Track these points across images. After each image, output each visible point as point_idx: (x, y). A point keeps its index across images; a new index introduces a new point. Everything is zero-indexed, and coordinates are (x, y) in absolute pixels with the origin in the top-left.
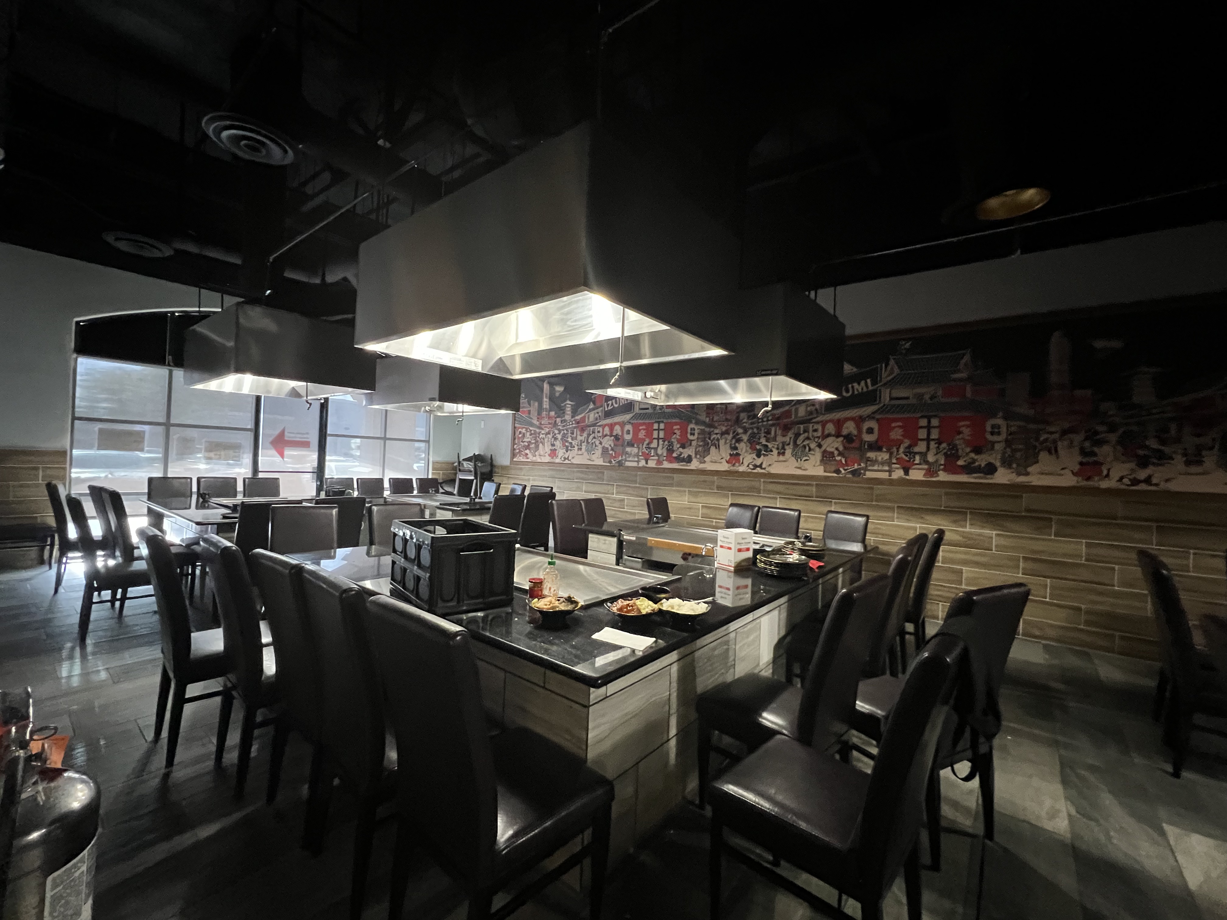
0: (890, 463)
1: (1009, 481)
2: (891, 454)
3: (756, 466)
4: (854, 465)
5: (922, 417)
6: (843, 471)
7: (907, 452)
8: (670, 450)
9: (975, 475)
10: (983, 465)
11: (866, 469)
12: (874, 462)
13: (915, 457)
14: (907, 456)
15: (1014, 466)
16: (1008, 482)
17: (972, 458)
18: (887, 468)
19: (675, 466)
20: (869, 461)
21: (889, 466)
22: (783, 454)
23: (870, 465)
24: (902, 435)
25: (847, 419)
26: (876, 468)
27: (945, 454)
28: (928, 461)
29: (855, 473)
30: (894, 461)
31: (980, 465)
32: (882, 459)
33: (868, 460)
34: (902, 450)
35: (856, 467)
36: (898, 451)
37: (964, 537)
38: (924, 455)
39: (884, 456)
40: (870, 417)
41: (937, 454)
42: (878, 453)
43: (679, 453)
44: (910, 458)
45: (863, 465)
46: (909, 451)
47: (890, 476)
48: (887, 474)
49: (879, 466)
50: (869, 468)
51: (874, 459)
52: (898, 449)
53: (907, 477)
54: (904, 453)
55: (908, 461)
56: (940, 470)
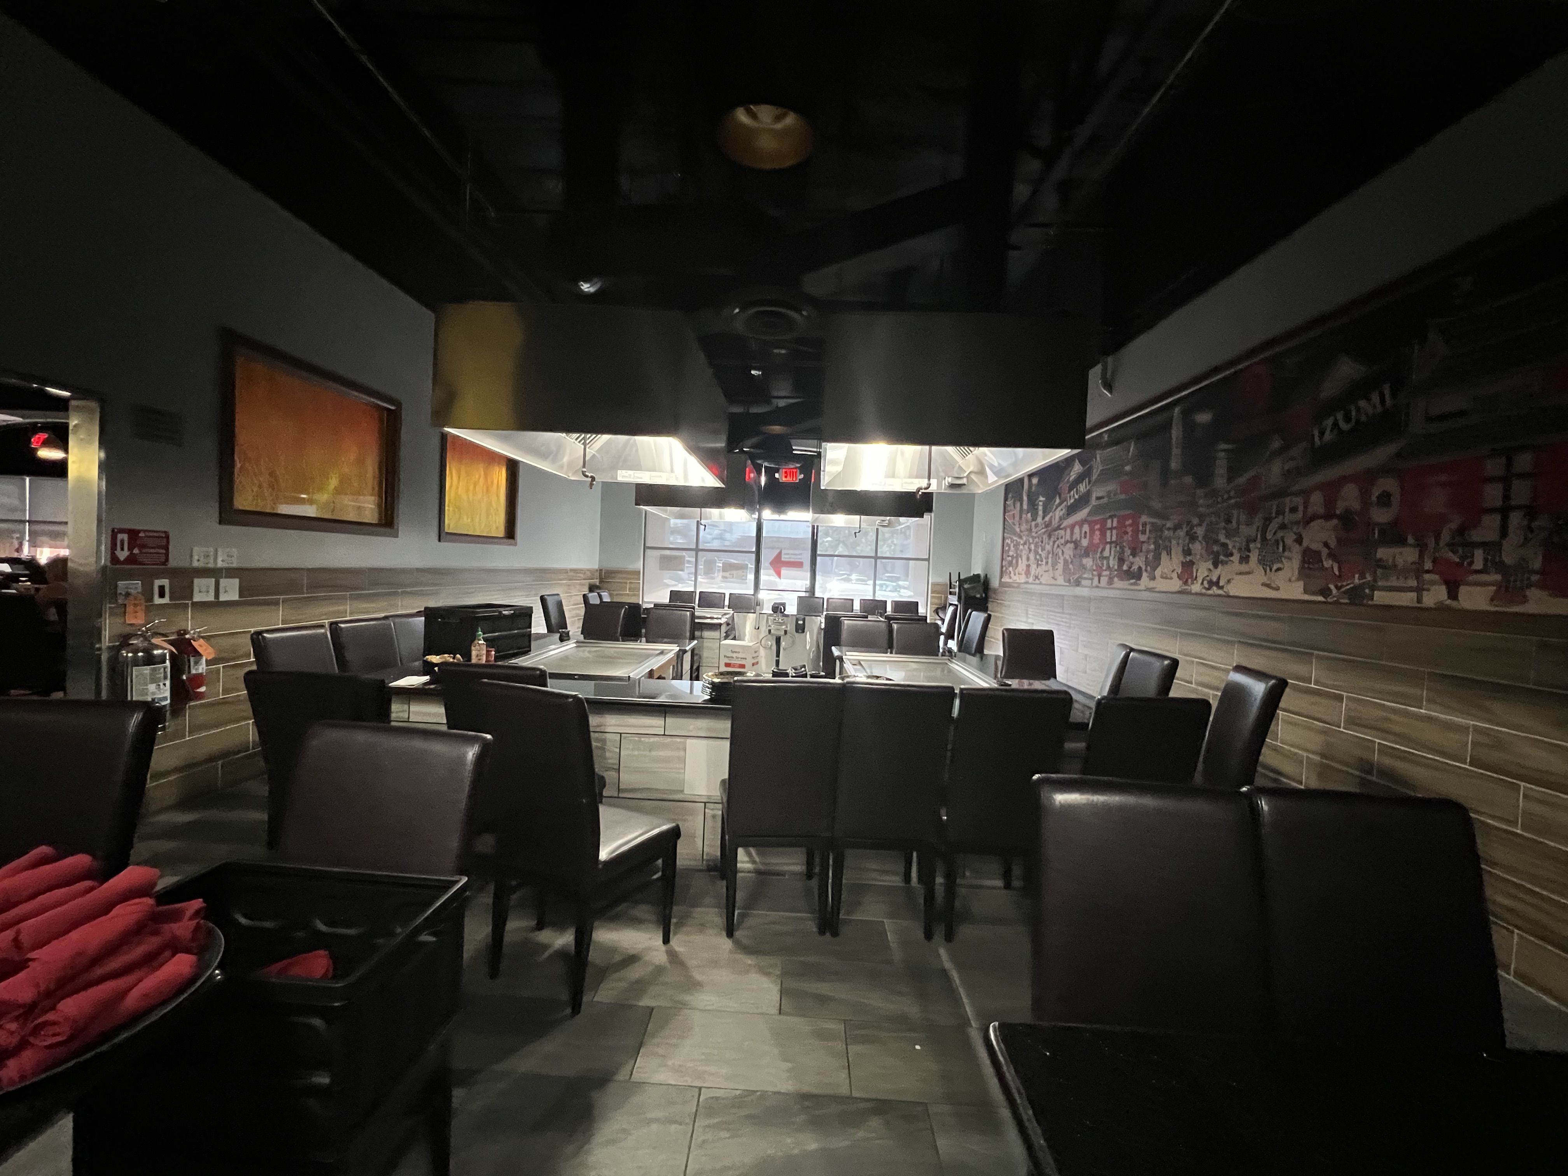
0: (1419, 572)
2: (1423, 550)
3: (1211, 584)
4: (1354, 577)
6: (1334, 591)
7: (1456, 544)
8: (1121, 561)
11: (1373, 588)
12: (1389, 569)
13: (1472, 556)
14: (1456, 552)
18: (1413, 583)
19: (1125, 584)
20: (1379, 566)
21: (1417, 578)
22: (1247, 562)
23: (1382, 577)
24: (1448, 504)
25: (1344, 480)
26: (1392, 582)
27: (1546, 542)
28: (1502, 562)
29: (1354, 594)
30: (1428, 565)
32: (1405, 561)
33: (1380, 564)
34: (1444, 539)
35: (1357, 580)
36: (1437, 543)
38: (1494, 547)
39: (1407, 555)
40: (1385, 470)
41: (1525, 544)
42: (1396, 550)
43: (1129, 565)
44: (1463, 559)
45: (1368, 576)
46: (1460, 542)
47: (1419, 601)
48: (1413, 595)
49: (1398, 578)
50: (1380, 584)
51: (1390, 563)
52: (1437, 538)
53: (1454, 604)
54: (1448, 545)
55: (1457, 564)
56: (1529, 586)
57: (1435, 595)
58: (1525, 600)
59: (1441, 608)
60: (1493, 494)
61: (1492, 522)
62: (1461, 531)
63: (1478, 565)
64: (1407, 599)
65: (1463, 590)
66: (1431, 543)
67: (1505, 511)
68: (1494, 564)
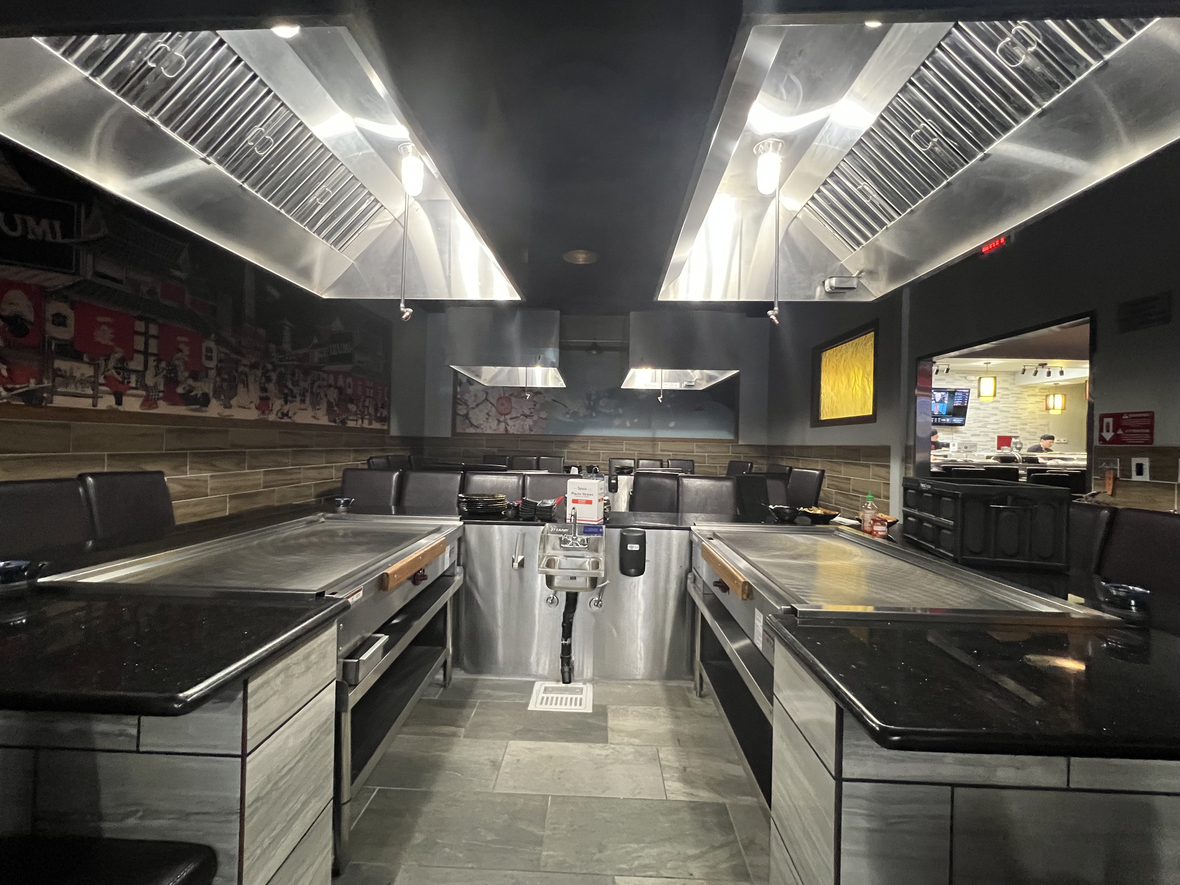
0: (95, 385)
1: (219, 414)
2: (96, 370)
4: (29, 382)
5: (140, 318)
7: (120, 368)
8: (172, 382)
9: (193, 407)
10: (199, 396)
11: (53, 392)
12: (68, 378)
13: (129, 378)
14: (119, 374)
15: (223, 397)
16: (217, 416)
17: (190, 386)
18: (90, 391)
19: (182, 410)
20: (57, 375)
21: (93, 388)
23: (61, 385)
24: (112, 340)
26: (71, 389)
27: (165, 377)
28: (146, 385)
29: (30, 397)
30: (101, 380)
31: (197, 395)
32: (83, 375)
33: (57, 373)
34: (111, 364)
35: (33, 384)
36: (106, 365)
37: (185, 486)
38: (141, 374)
39: (83, 370)
40: (60, 295)
41: (156, 376)
42: (76, 364)
43: (188, 388)
44: (124, 378)
45: (46, 383)
46: (122, 367)
47: (94, 405)
48: (90, 401)
49: (76, 386)
50: (59, 390)
51: (68, 374)
52: (107, 360)
53: (120, 408)
54: (115, 368)
55: (120, 382)
56: (158, 399)
57: (107, 402)
58: (157, 407)
59: (110, 411)
60: (139, 343)
61: (140, 358)
62: (122, 360)
63: (133, 384)
64: (85, 403)
65: (125, 399)
66: (102, 362)
67: (146, 353)
68: (142, 385)
